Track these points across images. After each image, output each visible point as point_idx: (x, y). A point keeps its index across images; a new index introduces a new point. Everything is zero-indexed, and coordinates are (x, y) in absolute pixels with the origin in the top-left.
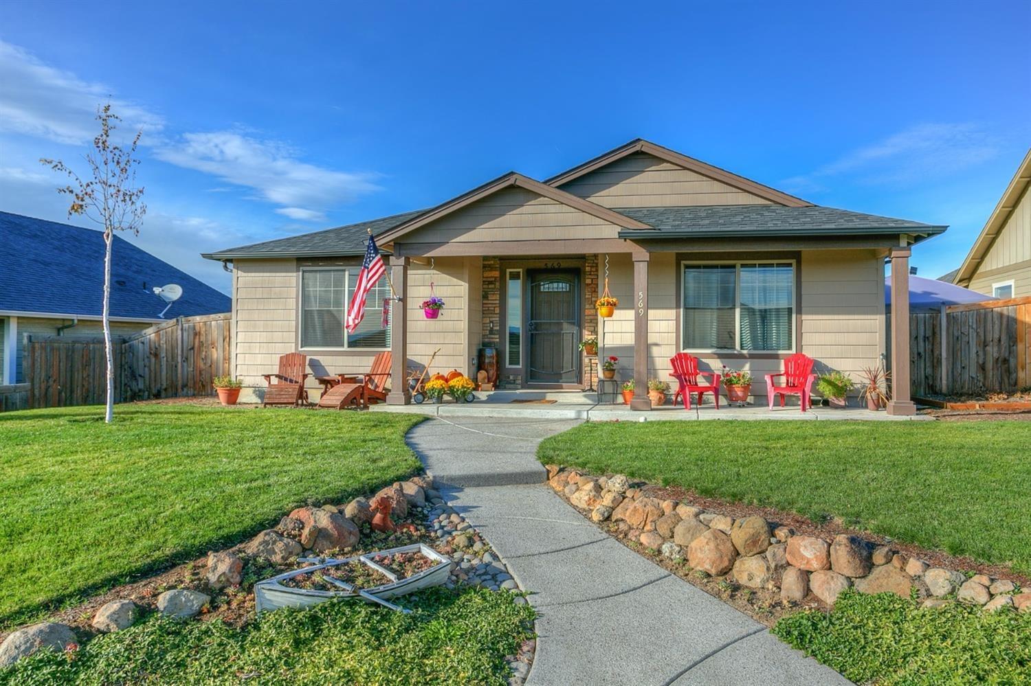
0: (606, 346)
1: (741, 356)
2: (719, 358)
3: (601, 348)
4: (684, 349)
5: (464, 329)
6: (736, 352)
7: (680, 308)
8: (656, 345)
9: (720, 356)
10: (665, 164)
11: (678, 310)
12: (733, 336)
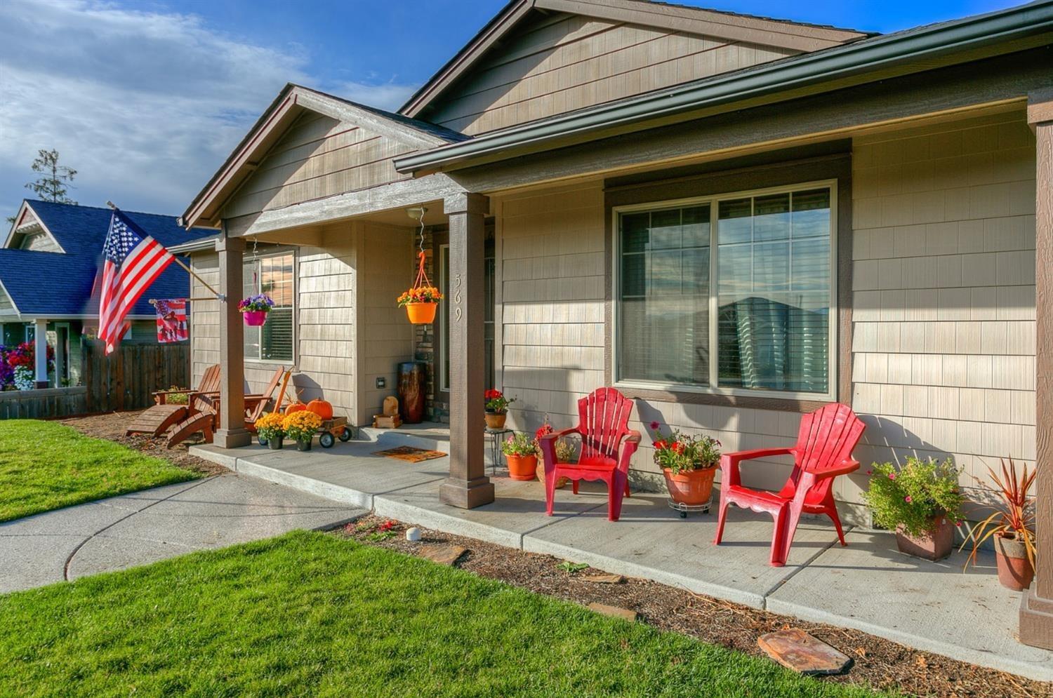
0: (506, 368)
1: (721, 401)
2: (679, 401)
3: (499, 371)
4: (618, 380)
5: (350, 336)
6: (710, 391)
7: (611, 300)
8: (577, 369)
9: (683, 398)
10: (588, 25)
11: (608, 303)
12: (704, 355)
